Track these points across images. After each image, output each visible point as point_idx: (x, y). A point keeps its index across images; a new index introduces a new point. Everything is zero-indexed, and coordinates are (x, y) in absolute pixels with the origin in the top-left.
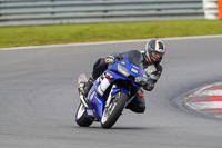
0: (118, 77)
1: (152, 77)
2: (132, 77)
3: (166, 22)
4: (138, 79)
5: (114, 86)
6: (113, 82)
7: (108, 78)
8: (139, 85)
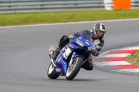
0: (77, 47)
1: (98, 47)
2: (86, 47)
3: (80, 12)
4: (90, 49)
5: (74, 53)
6: (73, 50)
7: (70, 48)
8: (90, 52)
